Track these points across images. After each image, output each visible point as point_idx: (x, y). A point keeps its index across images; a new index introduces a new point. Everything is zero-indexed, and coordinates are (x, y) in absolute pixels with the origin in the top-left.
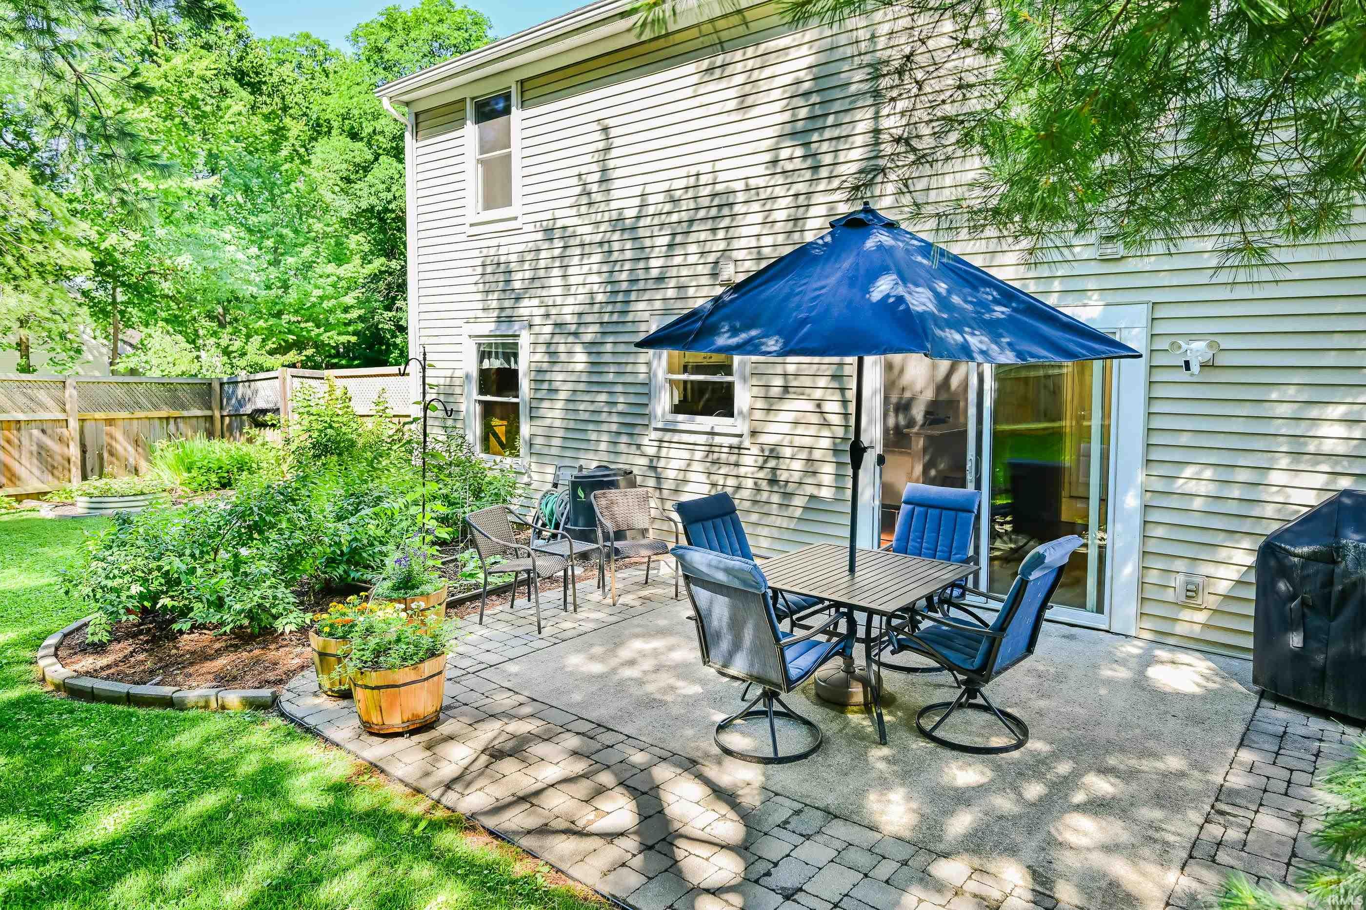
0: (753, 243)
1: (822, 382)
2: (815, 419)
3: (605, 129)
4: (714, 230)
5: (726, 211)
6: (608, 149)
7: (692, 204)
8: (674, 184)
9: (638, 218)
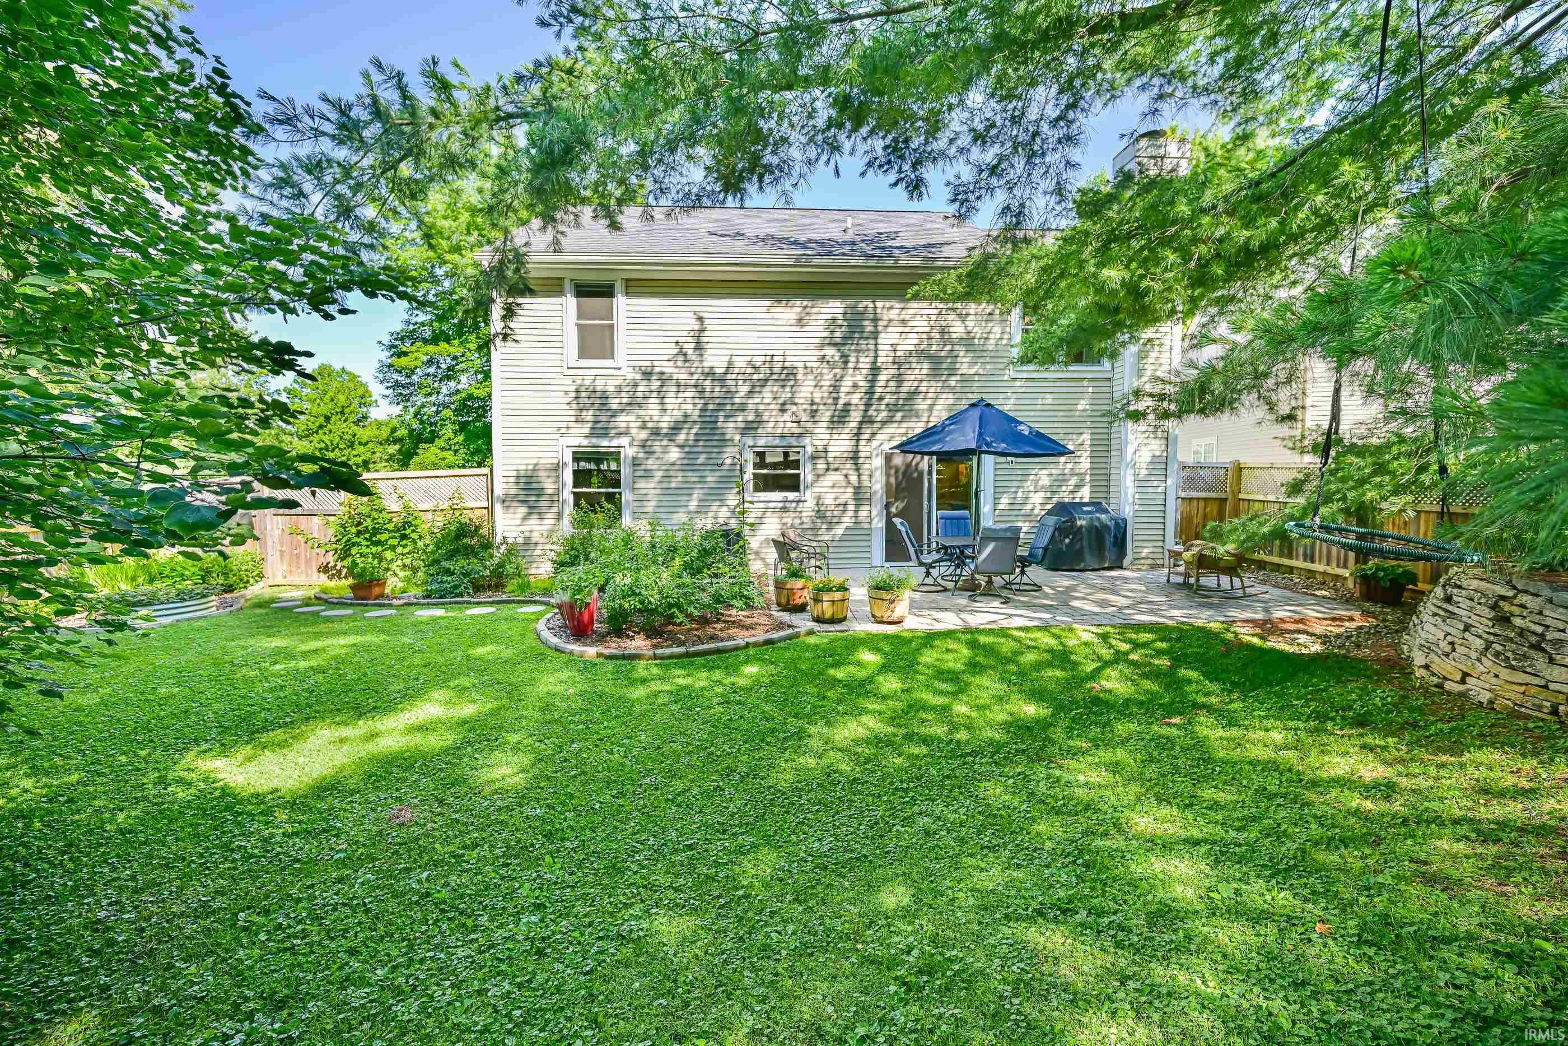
0: (809, 395)
1: (848, 466)
2: (844, 484)
3: (700, 319)
4: (783, 386)
5: (791, 377)
6: (703, 331)
7: (768, 371)
8: (755, 359)
9: (726, 374)
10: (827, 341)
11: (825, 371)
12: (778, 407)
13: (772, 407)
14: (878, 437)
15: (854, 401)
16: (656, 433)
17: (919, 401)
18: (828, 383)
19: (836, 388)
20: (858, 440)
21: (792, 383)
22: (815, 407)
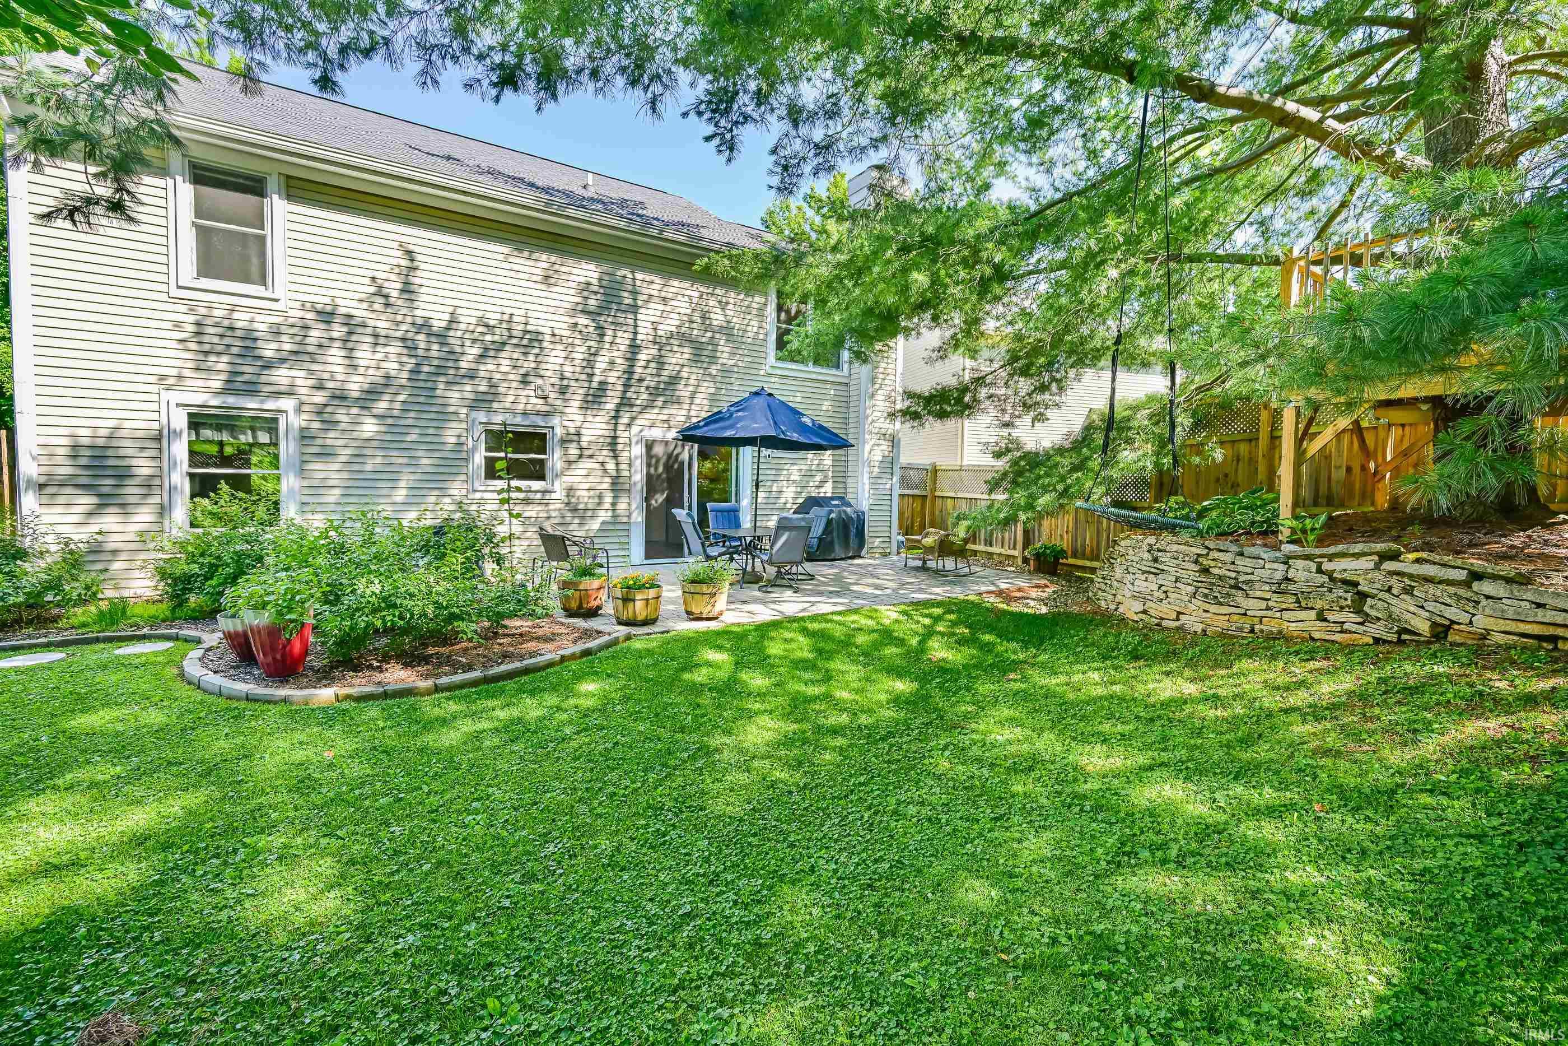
0: (558, 368)
1: (605, 453)
2: (600, 473)
3: (409, 252)
4: (525, 354)
5: (536, 344)
6: (413, 269)
7: (505, 333)
8: (488, 315)
9: (448, 329)
10: (580, 307)
11: (577, 342)
12: (519, 378)
13: (511, 377)
14: (639, 422)
15: (611, 380)
16: (340, 397)
17: (681, 387)
18: (581, 356)
19: (590, 362)
20: (616, 424)
21: (536, 351)
22: (565, 382)
